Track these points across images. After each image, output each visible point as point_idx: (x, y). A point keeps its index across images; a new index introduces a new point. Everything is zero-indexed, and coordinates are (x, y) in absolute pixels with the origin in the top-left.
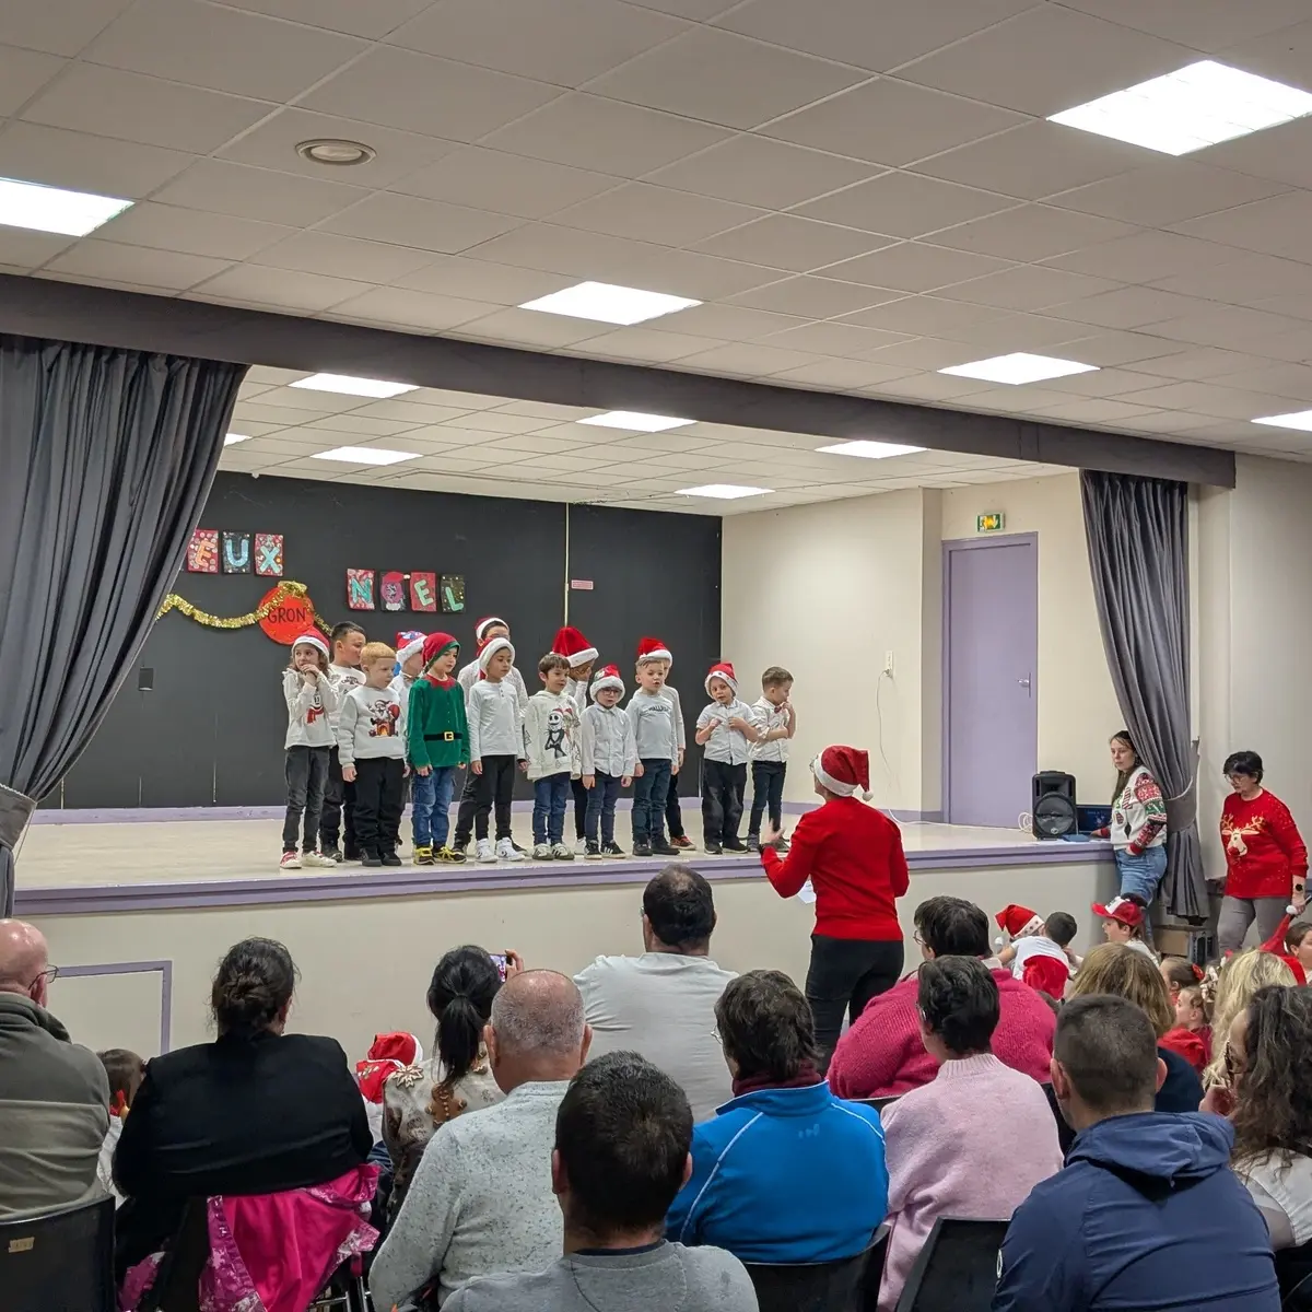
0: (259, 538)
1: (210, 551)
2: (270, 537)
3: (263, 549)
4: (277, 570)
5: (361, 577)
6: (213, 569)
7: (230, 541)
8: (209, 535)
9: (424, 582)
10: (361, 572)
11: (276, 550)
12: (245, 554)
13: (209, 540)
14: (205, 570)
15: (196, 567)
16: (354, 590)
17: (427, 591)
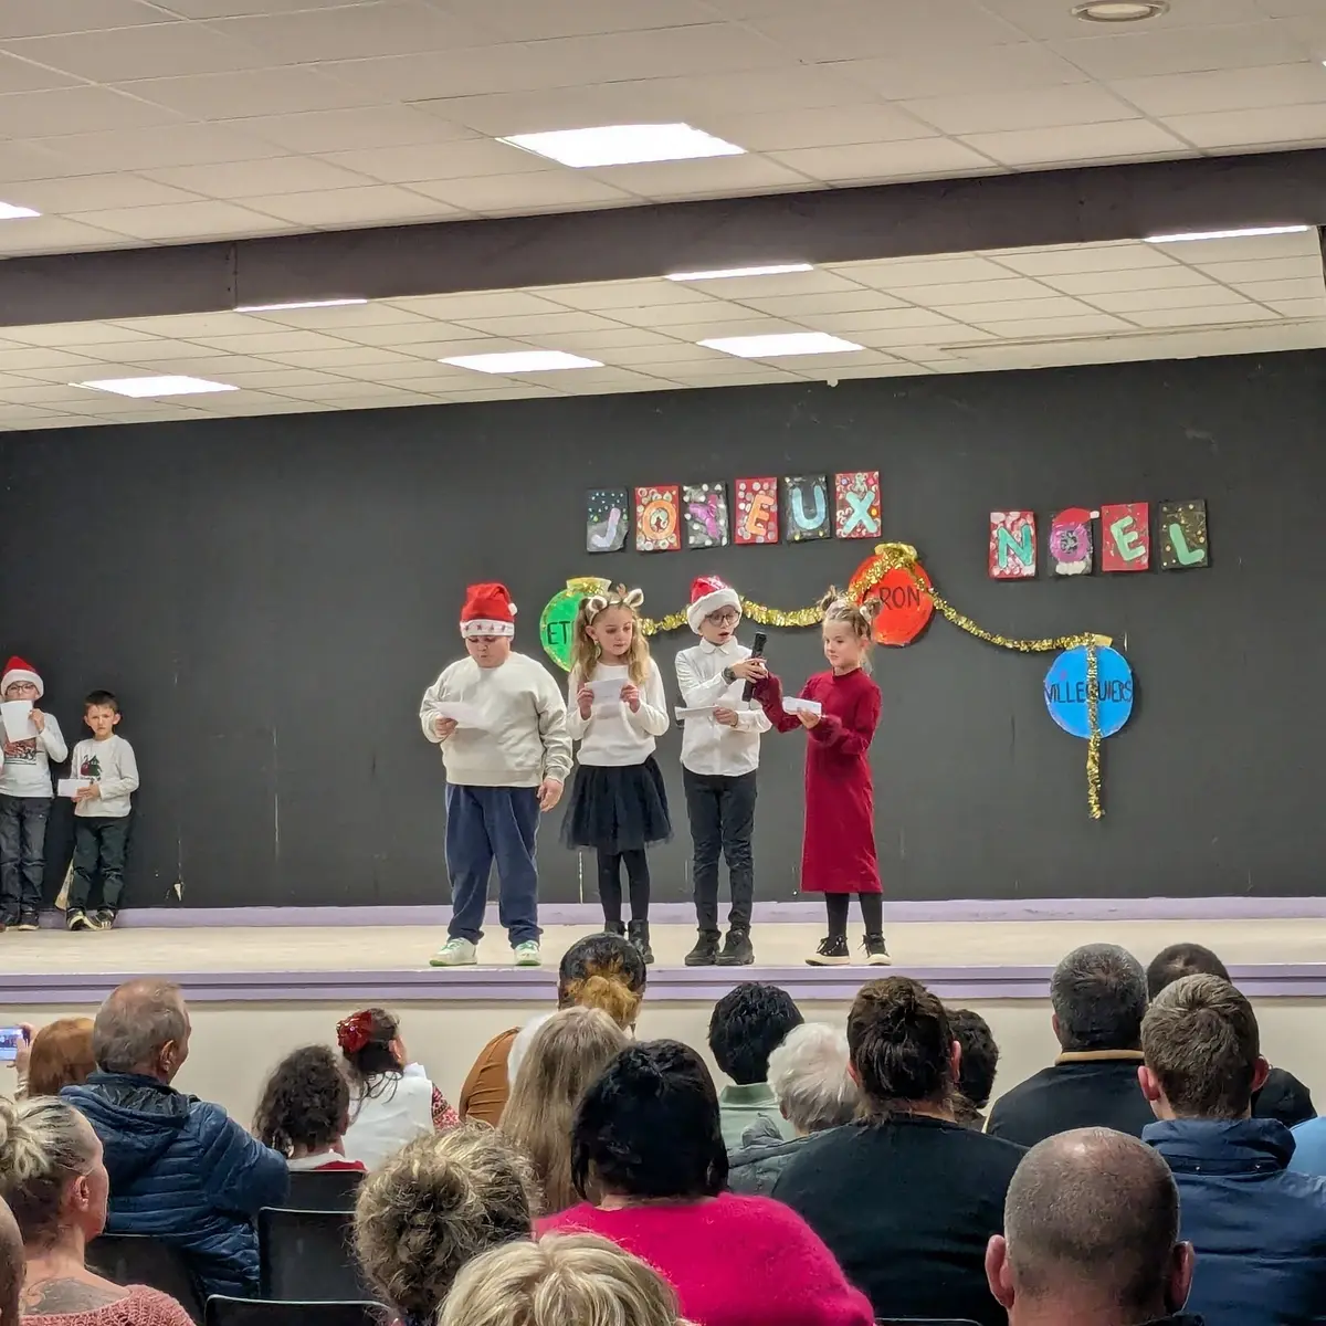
0: (840, 481)
1: (768, 510)
2: (860, 477)
3: (851, 498)
4: (872, 527)
5: (1013, 524)
6: (772, 537)
7: (797, 491)
8: (766, 486)
9: (1128, 521)
10: (1015, 515)
11: (871, 496)
12: (821, 508)
13: (767, 492)
14: (761, 540)
15: (747, 537)
16: (1002, 547)
17: (1134, 536)
